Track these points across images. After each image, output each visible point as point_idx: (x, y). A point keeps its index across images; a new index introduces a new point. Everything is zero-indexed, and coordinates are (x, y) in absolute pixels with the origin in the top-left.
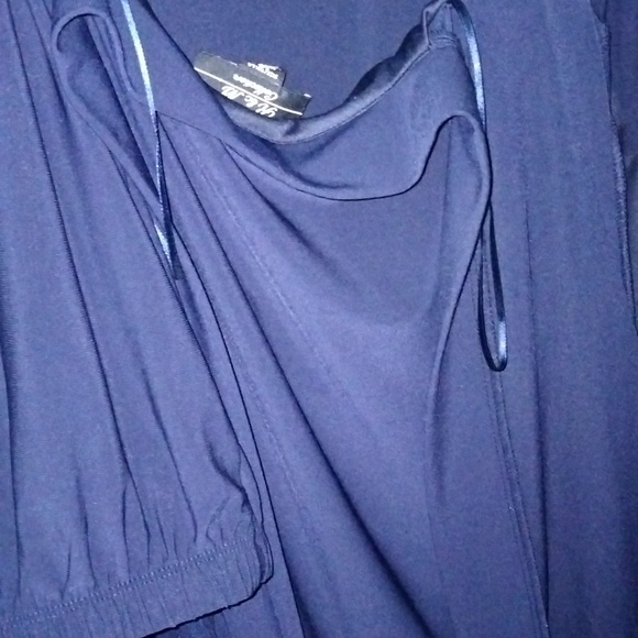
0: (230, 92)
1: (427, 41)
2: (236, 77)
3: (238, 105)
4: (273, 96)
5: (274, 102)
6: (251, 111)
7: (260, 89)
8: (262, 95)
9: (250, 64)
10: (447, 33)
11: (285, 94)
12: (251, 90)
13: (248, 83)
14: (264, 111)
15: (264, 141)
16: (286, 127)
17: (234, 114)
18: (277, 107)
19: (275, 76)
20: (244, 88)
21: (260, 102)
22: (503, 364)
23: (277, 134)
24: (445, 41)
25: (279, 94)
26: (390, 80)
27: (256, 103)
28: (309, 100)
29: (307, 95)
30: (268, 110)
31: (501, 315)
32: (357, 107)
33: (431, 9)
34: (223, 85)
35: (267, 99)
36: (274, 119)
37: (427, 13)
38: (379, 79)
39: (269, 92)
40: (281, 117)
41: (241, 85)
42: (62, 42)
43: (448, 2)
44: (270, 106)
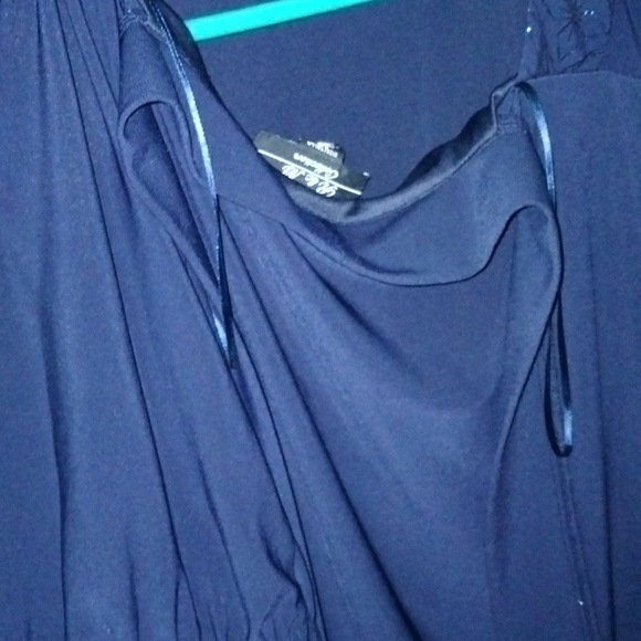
0: (291, 171)
1: (495, 125)
2: (297, 156)
3: (299, 184)
4: (333, 174)
5: (335, 180)
6: (312, 191)
7: (320, 167)
8: (323, 174)
9: (309, 143)
10: (516, 117)
11: (345, 172)
12: (312, 169)
13: (309, 162)
14: (324, 191)
15: (325, 222)
16: (347, 207)
17: (295, 194)
18: (338, 185)
19: (335, 155)
20: (305, 167)
21: (320, 180)
22: (569, 450)
23: (338, 214)
24: (512, 127)
25: (340, 171)
26: (455, 163)
27: (317, 181)
28: (369, 179)
29: (366, 174)
30: (329, 188)
31: (567, 400)
32: (419, 190)
33: (500, 93)
34: (283, 164)
35: (327, 179)
36: (334, 198)
37: (496, 97)
38: (446, 161)
39: (329, 170)
40: (340, 197)
41: (301, 164)
42: (129, 127)
43: (516, 86)
44: (331, 185)
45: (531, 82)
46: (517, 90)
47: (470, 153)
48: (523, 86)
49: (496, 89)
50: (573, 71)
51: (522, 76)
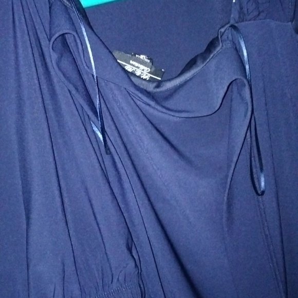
0: (129, 68)
1: (221, 45)
2: (131, 62)
3: (133, 74)
4: (148, 70)
5: (148, 73)
6: (139, 77)
7: (142, 67)
8: (143, 70)
9: (137, 56)
10: (230, 41)
11: (153, 69)
12: (138, 68)
13: (136, 64)
14: (144, 77)
15: (146, 91)
16: (155, 84)
17: (133, 79)
18: (150, 75)
19: (149, 61)
20: (135, 67)
21: (142, 73)
22: (263, 193)
23: (151, 88)
24: (229, 45)
25: (151, 69)
26: (203, 62)
27: (140, 73)
28: (164, 72)
29: (163, 70)
30: (146, 76)
31: (262, 169)
32: (187, 76)
33: (223, 30)
34: (126, 65)
35: (145, 72)
36: (149, 81)
37: (220, 32)
38: (199, 62)
39: (146, 68)
40: (151, 80)
41: (134, 66)
42: (54, 46)
43: (230, 27)
44: (147, 75)
45: (236, 25)
46: (230, 28)
47: (210, 58)
48: (233, 26)
49: (221, 28)
50: (254, 20)
51: (232, 22)
